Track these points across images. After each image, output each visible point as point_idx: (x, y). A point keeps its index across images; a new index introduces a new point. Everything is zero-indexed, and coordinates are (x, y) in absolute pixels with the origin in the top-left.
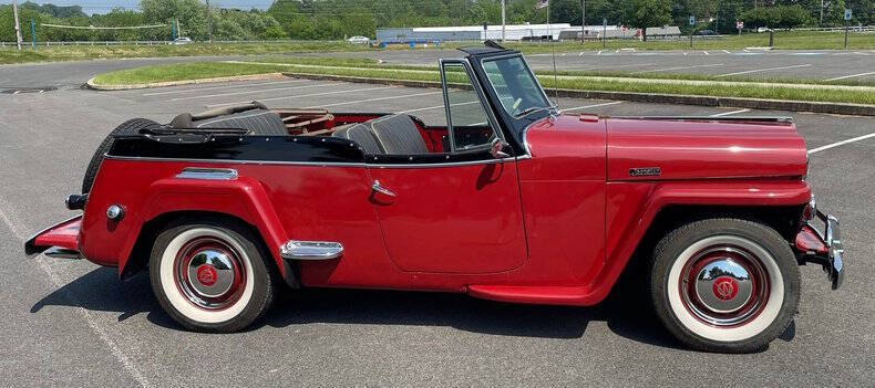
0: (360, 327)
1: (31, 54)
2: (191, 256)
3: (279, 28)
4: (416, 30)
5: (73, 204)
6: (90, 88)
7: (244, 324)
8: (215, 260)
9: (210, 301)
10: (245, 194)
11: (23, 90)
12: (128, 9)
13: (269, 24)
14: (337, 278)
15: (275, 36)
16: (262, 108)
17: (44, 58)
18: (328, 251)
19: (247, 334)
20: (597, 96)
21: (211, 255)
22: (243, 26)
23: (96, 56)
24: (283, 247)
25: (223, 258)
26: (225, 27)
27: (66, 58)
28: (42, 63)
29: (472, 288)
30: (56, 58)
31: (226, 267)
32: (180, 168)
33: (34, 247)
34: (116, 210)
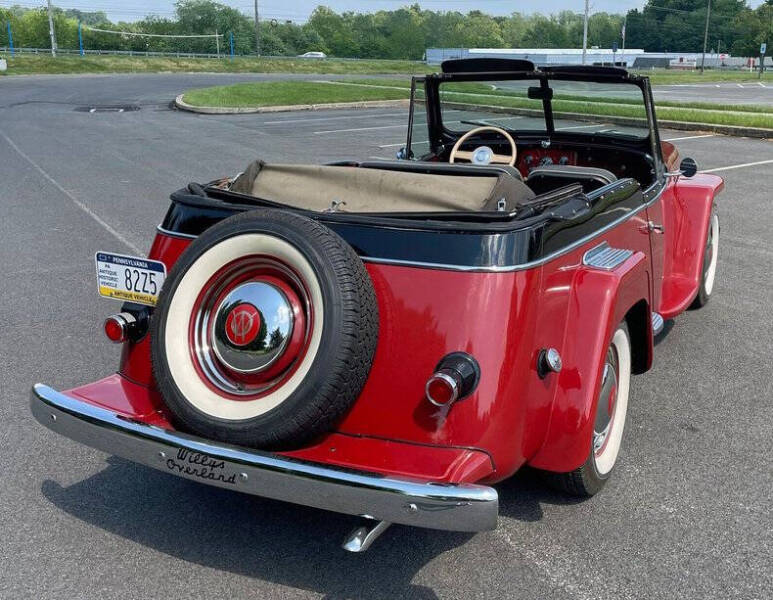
1: (87, 63)
11: (100, 109)
12: (162, 17)
22: (285, 41)
27: (127, 70)
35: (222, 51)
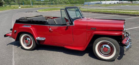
0: (49, 51)
2: (25, 38)
3: (69, 2)
4: (91, 2)
5: (11, 30)
6: (37, 12)
7: (32, 49)
8: (28, 40)
9: (27, 45)
11: (28, 12)
13: (67, 2)
14: (45, 43)
15: (68, 4)
16: (42, 16)
17: (33, 7)
18: (43, 39)
19: (32, 51)
20: (114, 14)
21: (28, 39)
22: (63, 2)
23: (40, 7)
24: (36, 38)
25: (29, 39)
26: (61, 2)
27: (36, 7)
28: (33, 8)
29: (65, 46)
30: (35, 7)
31: (30, 41)
32: (23, 25)
33: (5, 36)
34: (15, 31)
35: (54, 4)
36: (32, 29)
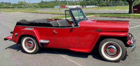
2: (27, 41)
5: (11, 33)
7: (34, 53)
9: (30, 49)
10: (34, 32)
13: (37, 6)
14: (48, 46)
18: (47, 42)
24: (40, 41)
29: (70, 49)
31: (32, 44)
32: (25, 28)
33: (5, 39)
34: (16, 34)
36: (34, 31)
